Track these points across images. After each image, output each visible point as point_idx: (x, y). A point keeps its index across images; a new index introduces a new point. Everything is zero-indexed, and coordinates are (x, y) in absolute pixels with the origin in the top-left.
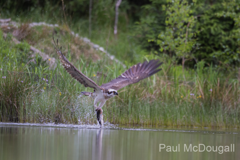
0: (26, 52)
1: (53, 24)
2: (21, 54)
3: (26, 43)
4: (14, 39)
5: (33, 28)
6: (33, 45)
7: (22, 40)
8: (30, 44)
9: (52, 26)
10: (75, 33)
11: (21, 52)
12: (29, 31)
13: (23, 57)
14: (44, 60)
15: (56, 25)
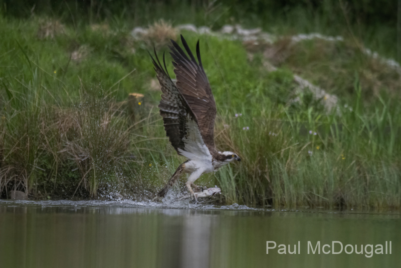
0: (287, 85)
1: (334, 35)
2: (278, 89)
3: (286, 70)
4: (266, 64)
5: (299, 44)
6: (299, 73)
7: (279, 65)
8: (294, 72)
9: (331, 39)
10: (372, 51)
11: (277, 85)
12: (292, 50)
13: (281, 94)
14: (317, 99)
15: (340, 38)
